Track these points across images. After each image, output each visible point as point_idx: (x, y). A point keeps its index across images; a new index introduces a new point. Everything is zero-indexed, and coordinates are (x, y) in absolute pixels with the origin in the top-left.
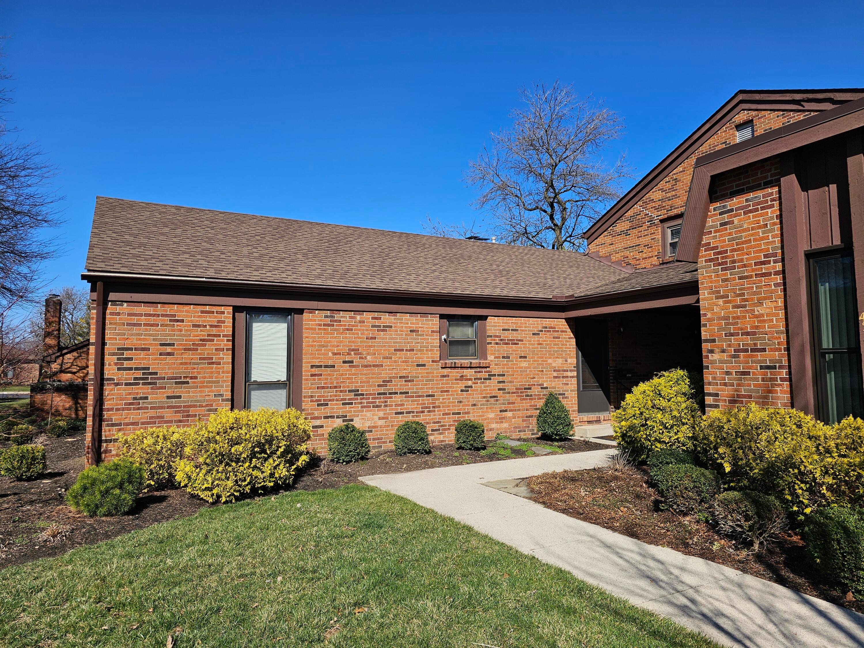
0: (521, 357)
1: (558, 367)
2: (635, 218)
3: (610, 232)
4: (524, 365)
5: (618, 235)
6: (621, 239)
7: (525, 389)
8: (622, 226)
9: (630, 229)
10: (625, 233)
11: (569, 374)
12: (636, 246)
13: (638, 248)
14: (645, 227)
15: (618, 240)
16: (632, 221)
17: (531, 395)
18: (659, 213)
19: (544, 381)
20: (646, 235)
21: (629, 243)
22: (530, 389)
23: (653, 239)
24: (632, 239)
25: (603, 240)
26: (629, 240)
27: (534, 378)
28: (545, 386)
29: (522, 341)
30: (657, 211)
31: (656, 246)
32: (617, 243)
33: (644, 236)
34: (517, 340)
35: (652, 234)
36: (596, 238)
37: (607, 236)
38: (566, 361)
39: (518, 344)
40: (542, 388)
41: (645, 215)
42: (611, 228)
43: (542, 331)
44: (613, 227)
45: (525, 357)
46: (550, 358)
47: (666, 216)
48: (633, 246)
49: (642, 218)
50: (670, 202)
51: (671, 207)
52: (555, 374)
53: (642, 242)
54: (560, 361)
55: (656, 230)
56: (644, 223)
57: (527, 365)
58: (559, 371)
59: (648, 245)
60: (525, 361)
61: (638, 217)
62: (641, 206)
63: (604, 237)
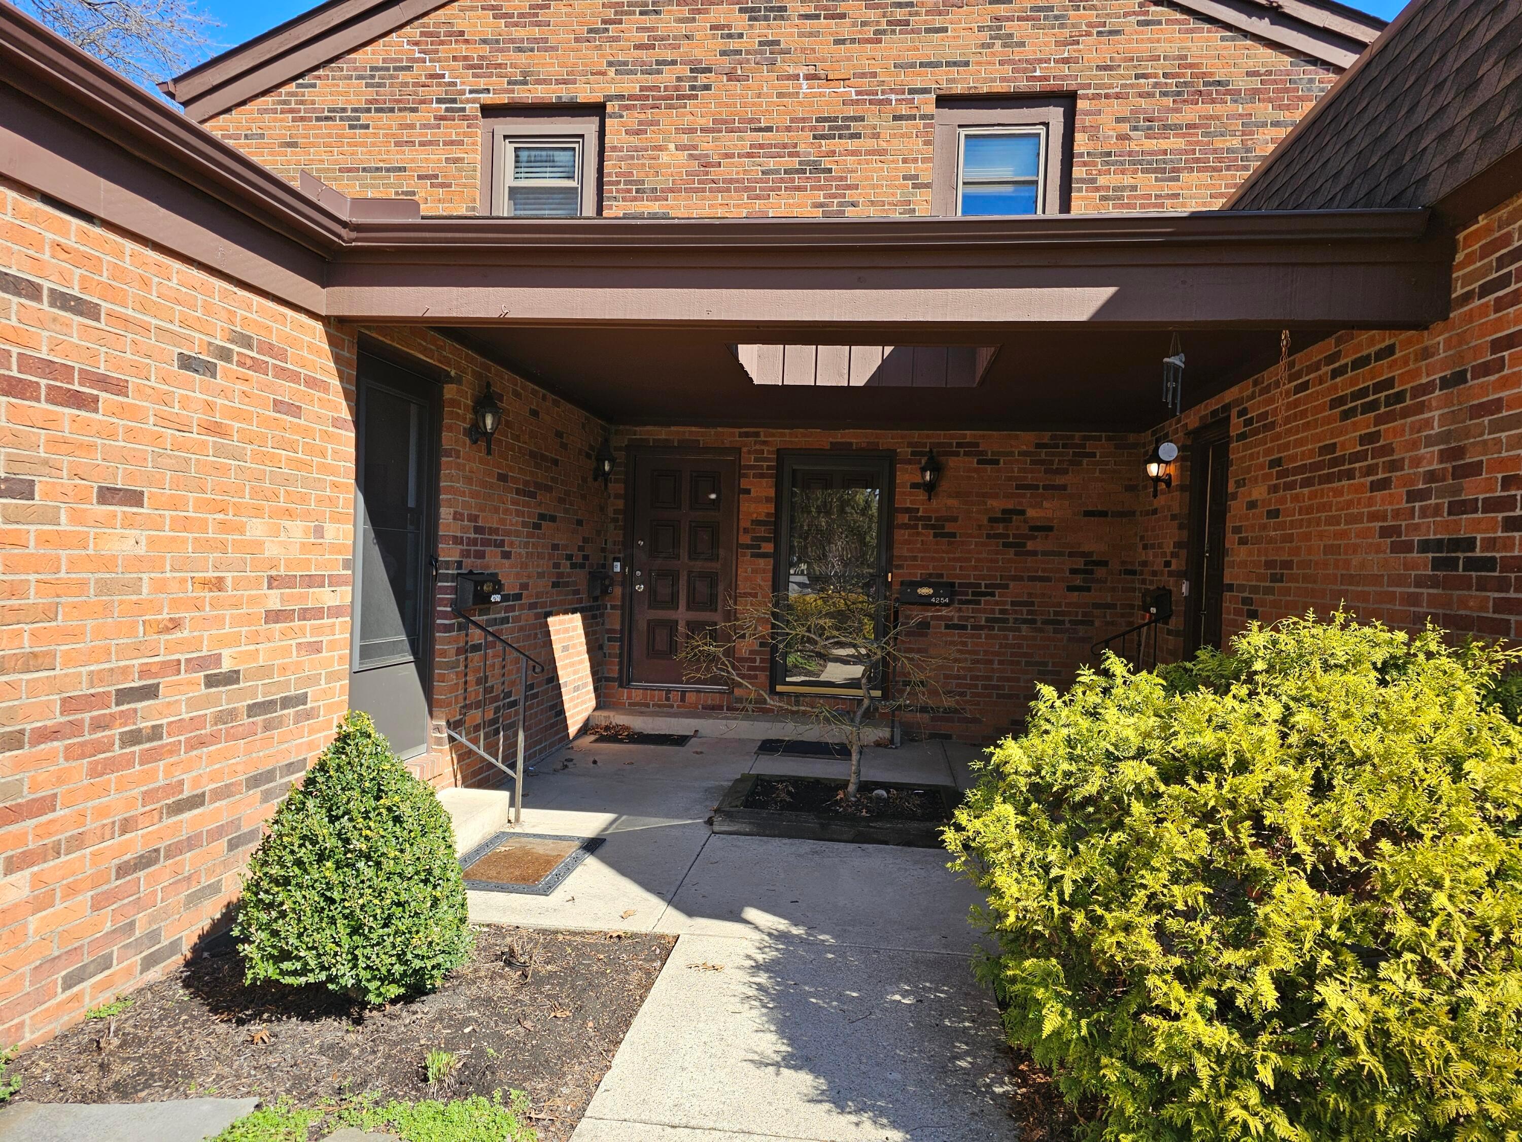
0: (107, 495)
1: (289, 564)
2: (391, 77)
3: (285, 102)
4: (128, 547)
5: (318, 119)
6: (330, 136)
7: (124, 696)
8: (340, 94)
9: (368, 110)
10: (349, 119)
11: (328, 597)
12: (388, 170)
13: (398, 178)
14: (426, 114)
15: (316, 136)
16: (379, 85)
17: (156, 733)
18: (482, 83)
19: (222, 642)
20: (430, 143)
21: (362, 157)
22: (150, 692)
23: (456, 161)
24: (373, 145)
25: (254, 120)
26: (364, 145)
27: (176, 624)
28: (226, 666)
29: (120, 388)
30: (475, 76)
31: (465, 186)
32: (313, 145)
33: (422, 144)
34: (88, 377)
35: (452, 143)
36: (228, 110)
37: (275, 111)
38: (319, 532)
39: (89, 403)
40: (211, 682)
41: (432, 76)
42: (292, 88)
43: (225, 354)
44: (299, 86)
45: (134, 498)
46: (257, 512)
47: (504, 99)
48: (378, 169)
49: (416, 85)
50: (522, 59)
51: (525, 74)
52: (274, 600)
53: (413, 160)
54: (297, 529)
55: (465, 134)
56: (423, 102)
57: (142, 550)
58: (288, 582)
59: (436, 177)
60: (129, 523)
61: (402, 76)
62: (416, 44)
63: (261, 112)
